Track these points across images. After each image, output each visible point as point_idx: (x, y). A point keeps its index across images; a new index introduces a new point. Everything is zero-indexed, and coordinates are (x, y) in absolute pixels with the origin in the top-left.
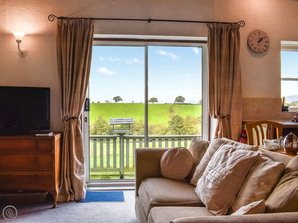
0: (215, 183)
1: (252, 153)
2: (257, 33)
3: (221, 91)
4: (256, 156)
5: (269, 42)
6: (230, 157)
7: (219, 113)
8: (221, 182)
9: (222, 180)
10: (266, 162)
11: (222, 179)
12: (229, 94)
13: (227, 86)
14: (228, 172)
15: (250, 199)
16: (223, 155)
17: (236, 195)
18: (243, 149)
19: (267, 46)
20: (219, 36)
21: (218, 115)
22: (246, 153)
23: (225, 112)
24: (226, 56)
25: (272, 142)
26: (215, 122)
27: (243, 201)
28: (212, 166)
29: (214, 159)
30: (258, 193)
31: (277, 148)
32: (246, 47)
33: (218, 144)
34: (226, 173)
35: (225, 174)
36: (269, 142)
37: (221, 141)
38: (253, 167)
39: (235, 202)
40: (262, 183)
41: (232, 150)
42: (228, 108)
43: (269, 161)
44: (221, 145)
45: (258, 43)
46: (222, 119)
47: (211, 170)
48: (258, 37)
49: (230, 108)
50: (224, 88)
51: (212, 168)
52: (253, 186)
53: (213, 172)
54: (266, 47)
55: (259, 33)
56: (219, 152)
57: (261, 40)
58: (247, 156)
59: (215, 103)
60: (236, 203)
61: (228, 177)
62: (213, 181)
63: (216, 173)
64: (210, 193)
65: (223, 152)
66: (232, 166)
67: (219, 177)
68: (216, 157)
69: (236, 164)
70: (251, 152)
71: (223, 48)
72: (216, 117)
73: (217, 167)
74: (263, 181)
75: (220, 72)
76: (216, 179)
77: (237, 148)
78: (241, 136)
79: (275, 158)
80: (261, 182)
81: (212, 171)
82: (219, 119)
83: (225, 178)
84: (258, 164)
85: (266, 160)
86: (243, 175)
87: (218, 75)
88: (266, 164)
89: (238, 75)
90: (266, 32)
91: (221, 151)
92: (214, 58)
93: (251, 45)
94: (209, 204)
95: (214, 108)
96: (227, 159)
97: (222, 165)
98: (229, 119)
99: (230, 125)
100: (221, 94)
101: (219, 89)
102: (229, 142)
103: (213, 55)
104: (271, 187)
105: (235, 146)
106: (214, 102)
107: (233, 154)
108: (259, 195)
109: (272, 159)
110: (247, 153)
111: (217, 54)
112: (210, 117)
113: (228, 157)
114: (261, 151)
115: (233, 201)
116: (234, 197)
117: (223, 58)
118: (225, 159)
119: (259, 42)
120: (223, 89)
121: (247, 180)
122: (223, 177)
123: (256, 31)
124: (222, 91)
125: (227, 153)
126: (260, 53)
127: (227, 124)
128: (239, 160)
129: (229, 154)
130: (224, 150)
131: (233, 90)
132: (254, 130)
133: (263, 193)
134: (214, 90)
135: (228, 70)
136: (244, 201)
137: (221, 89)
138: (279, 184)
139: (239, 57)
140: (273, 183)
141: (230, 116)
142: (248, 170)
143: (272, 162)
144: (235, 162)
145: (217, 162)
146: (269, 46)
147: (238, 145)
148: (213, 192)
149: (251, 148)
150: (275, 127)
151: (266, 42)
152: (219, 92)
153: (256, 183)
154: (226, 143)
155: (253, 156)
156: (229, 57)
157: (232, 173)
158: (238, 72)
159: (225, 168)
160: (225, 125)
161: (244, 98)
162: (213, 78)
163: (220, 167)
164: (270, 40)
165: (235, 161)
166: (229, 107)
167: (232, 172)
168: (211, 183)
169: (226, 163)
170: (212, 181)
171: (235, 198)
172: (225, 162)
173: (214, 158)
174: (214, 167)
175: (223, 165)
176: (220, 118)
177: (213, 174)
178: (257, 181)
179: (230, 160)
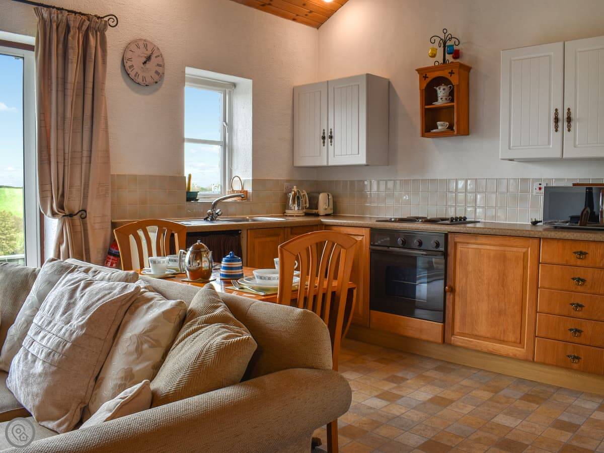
0: (50, 361)
1: (125, 287)
2: (141, 45)
3: (64, 159)
4: (132, 292)
5: (164, 67)
6: (80, 299)
7: (61, 207)
8: (62, 356)
9: (63, 352)
10: (151, 303)
11: (64, 350)
12: (84, 165)
13: (78, 148)
14: (75, 333)
15: (123, 383)
16: (66, 296)
17: (97, 378)
18: (109, 280)
19: (161, 74)
20: (62, 39)
21: (60, 210)
22: (112, 289)
23: (75, 204)
24: (76, 84)
25: (165, 260)
26: (53, 225)
27: (110, 388)
28: (42, 323)
29: (47, 308)
30: (137, 368)
31: (174, 271)
32: (120, 71)
33: (56, 273)
34: (71, 334)
35: (70, 338)
36: (159, 262)
37: (62, 267)
38: (128, 314)
39: (94, 393)
40: (145, 346)
41: (84, 283)
42: (82, 195)
43: (156, 299)
44: (63, 274)
45: (142, 66)
46: (69, 218)
47: (40, 332)
48: (143, 53)
49: (85, 197)
50: (72, 152)
51: (41, 328)
52: (128, 354)
53: (43, 337)
54: (159, 75)
55: (146, 46)
56: (58, 291)
57: (149, 58)
58: (115, 294)
59: (51, 184)
60: (96, 394)
61: (76, 344)
62: (45, 357)
63: (50, 338)
64: (39, 384)
65: (66, 291)
66: (84, 319)
67: (58, 345)
68: (51, 303)
69: (93, 313)
70: (123, 284)
71: (70, 65)
72: (56, 215)
73: (52, 324)
74: (146, 341)
75: (64, 118)
76: (50, 351)
77: (97, 279)
78: (110, 253)
79: (169, 292)
80: (142, 344)
81: (41, 335)
82: (63, 219)
83: (71, 346)
84: (137, 308)
85: (151, 299)
86: (108, 334)
87: (59, 124)
88: (152, 306)
89: (103, 126)
90: (160, 47)
91: (61, 289)
92: (50, 86)
93: (129, 67)
94: (38, 408)
95: (49, 195)
96: (74, 303)
97: (63, 317)
98: (83, 218)
99: (85, 230)
100: (66, 164)
101: (61, 153)
102: (81, 267)
103: (49, 79)
104: (160, 351)
105: (93, 275)
106: (49, 183)
107: (87, 293)
108: (140, 370)
109: (163, 295)
110: (114, 289)
111: (57, 78)
112: (43, 215)
113: (76, 300)
114: (143, 280)
115: (90, 392)
116: (92, 383)
117: (70, 86)
118: (70, 306)
119: (145, 63)
120: (70, 154)
121: (117, 343)
122: (66, 344)
123: (140, 40)
124: (66, 158)
125: (74, 291)
126: (146, 85)
127: (79, 228)
128: (99, 304)
129: (78, 294)
130: (69, 286)
131: (90, 157)
132: (132, 238)
133: (147, 366)
134: (49, 155)
135: (80, 114)
136: (112, 388)
137: (64, 153)
138: (176, 342)
139: (104, 90)
140: (164, 342)
141: (85, 211)
142: (117, 323)
143: (162, 302)
144: (91, 309)
145: (53, 314)
146: (163, 74)
147: (99, 273)
148: (47, 380)
149: (124, 276)
150: (172, 231)
151: (159, 65)
152: (61, 159)
153: (132, 348)
154: (72, 271)
155: (126, 293)
156: (82, 88)
157: (84, 334)
158: (103, 121)
159: (70, 324)
160: (76, 232)
161: (116, 174)
162: (48, 128)
163: (59, 323)
164: (165, 62)
165: (91, 307)
166: (84, 194)
167: (84, 332)
168: (41, 362)
169: (71, 314)
170: (42, 356)
171: (95, 386)
172: (70, 312)
173: (46, 305)
174: (46, 326)
175: (66, 318)
176: (64, 216)
177: (44, 342)
178: (134, 343)
179: (80, 305)
